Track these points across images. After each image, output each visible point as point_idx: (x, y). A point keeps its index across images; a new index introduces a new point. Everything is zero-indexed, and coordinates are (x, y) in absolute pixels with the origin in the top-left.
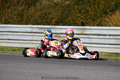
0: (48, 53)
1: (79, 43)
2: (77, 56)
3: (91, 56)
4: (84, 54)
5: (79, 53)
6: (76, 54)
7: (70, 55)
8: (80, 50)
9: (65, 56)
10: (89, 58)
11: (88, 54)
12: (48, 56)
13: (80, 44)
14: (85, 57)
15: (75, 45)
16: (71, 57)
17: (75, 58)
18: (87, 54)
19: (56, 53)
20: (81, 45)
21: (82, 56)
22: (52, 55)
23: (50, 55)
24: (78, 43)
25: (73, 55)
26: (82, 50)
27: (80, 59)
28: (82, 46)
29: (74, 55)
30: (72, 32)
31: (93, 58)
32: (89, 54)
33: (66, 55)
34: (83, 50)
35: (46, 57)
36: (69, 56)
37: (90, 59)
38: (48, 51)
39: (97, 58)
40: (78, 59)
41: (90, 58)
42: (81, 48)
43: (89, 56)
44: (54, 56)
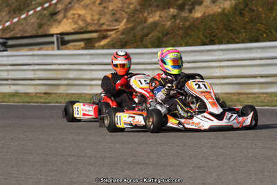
0: (117, 120)
1: (202, 86)
2: (203, 122)
3: (240, 119)
4: (219, 117)
5: (205, 114)
6: (199, 116)
7: (183, 121)
8: (209, 106)
9: (169, 124)
10: (235, 126)
11: (230, 114)
12: (119, 126)
13: (205, 90)
14: (224, 122)
15: (191, 92)
16: (187, 126)
17: (197, 127)
18: (228, 114)
19: (141, 117)
20: (210, 93)
21: (216, 123)
22: (131, 125)
23: (125, 124)
24: (199, 88)
25: (191, 121)
26: (213, 104)
27: (212, 129)
28: (212, 94)
29: (195, 119)
31: (245, 124)
32: (235, 116)
33: (172, 123)
34: (215, 104)
35: (114, 129)
36: (180, 123)
37: (238, 129)
38: (118, 114)
39: (254, 123)
40: (205, 131)
41: (238, 126)
42: (210, 100)
43: (235, 121)
44: (136, 126)
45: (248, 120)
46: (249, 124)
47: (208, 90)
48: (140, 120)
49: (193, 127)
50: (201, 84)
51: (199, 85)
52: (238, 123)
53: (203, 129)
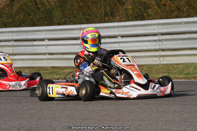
0: (49, 90)
1: (126, 60)
2: (131, 91)
3: (162, 88)
5: (133, 85)
6: (128, 86)
7: (114, 90)
9: (101, 94)
10: (158, 95)
11: (153, 85)
12: (51, 95)
13: (129, 63)
14: (149, 92)
15: (118, 65)
16: (118, 95)
17: (126, 96)
19: (73, 88)
20: (134, 66)
21: (143, 92)
22: (64, 94)
23: (58, 94)
24: (124, 61)
25: (120, 91)
26: (139, 76)
27: (139, 98)
28: (136, 67)
29: (125, 89)
30: (97, 34)
31: (166, 93)
32: (157, 86)
33: (104, 92)
37: (161, 97)
40: (134, 99)
41: (161, 94)
42: (136, 73)
43: (158, 90)
44: (68, 96)
45: (168, 90)
46: (169, 92)
47: (132, 63)
48: (72, 90)
49: (123, 96)
50: (125, 58)
51: (124, 60)
52: (161, 92)
53: (132, 97)
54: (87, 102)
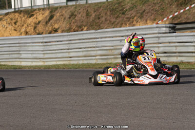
0: (98, 79)
1: (147, 59)
2: (145, 80)
3: (168, 78)
4: (155, 77)
5: (147, 75)
6: (143, 76)
7: (133, 79)
8: (149, 71)
9: (125, 81)
10: (164, 82)
11: (162, 75)
12: (99, 82)
13: (148, 61)
14: (158, 80)
15: (140, 62)
16: (136, 82)
17: (141, 83)
18: (160, 75)
19: (111, 77)
20: (151, 62)
21: (153, 80)
22: (105, 81)
23: (102, 81)
24: (145, 60)
25: (138, 79)
26: (152, 69)
27: (150, 84)
28: (152, 63)
29: (141, 78)
31: (170, 81)
32: (165, 76)
33: (127, 80)
35: (97, 84)
36: (131, 81)
37: (166, 84)
38: (99, 75)
39: (177, 80)
40: (146, 85)
41: (167, 82)
42: (150, 67)
43: (165, 79)
44: (108, 83)
45: (173, 79)
46: (173, 81)
47: (150, 61)
48: (110, 79)
49: (139, 83)
51: (145, 58)
52: (166, 80)
53: (145, 84)
54: (117, 87)
